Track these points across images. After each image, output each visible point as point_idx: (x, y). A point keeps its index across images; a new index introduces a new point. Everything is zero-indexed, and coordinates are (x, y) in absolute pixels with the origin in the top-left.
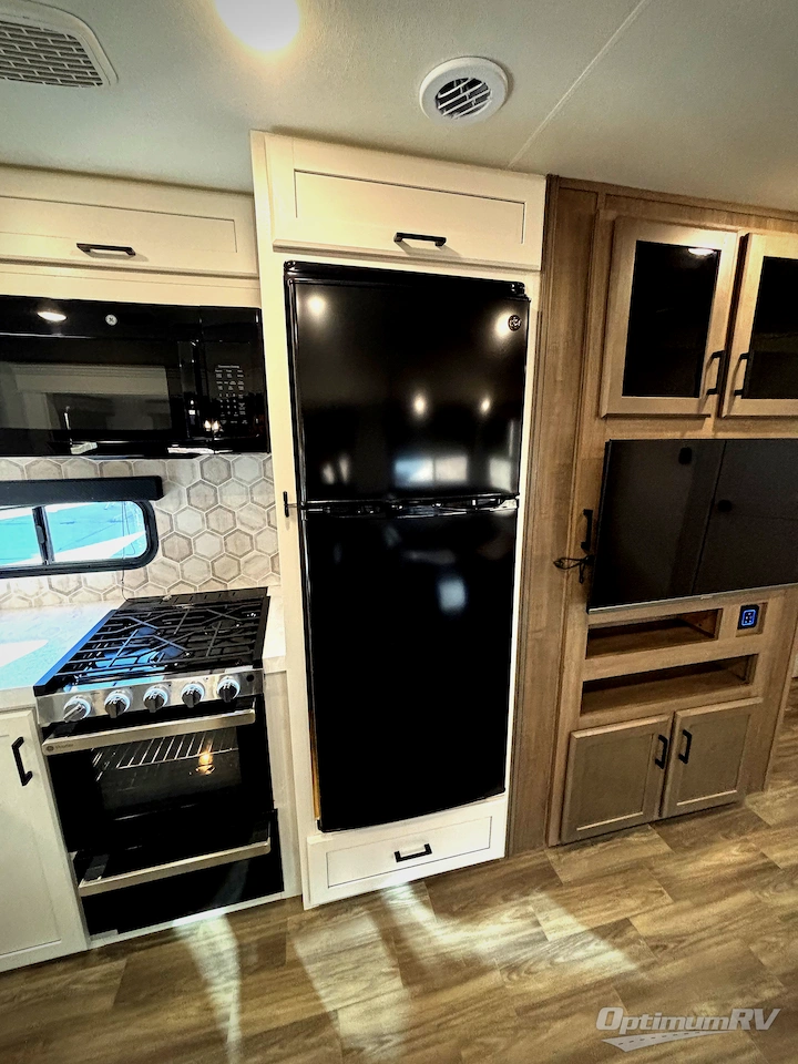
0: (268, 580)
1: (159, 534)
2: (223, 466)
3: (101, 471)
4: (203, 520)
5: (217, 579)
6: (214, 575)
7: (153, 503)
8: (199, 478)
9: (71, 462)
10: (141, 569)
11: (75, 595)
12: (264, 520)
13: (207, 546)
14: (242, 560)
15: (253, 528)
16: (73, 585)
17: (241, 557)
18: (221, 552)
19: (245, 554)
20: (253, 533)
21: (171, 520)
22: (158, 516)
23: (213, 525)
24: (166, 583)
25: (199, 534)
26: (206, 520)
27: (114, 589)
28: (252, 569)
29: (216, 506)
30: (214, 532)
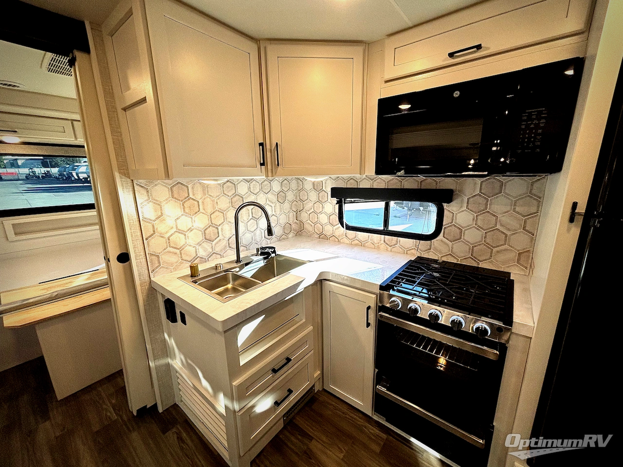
0: (513, 268)
1: (444, 224)
2: (497, 185)
3: (421, 185)
4: (474, 219)
5: (473, 258)
6: (472, 255)
7: (445, 205)
8: (478, 192)
9: (407, 180)
10: (429, 242)
11: (393, 248)
12: (521, 225)
13: (472, 236)
14: (495, 250)
15: (509, 230)
16: (394, 242)
17: (494, 247)
18: (480, 242)
19: (498, 246)
20: (509, 233)
21: (453, 216)
22: (446, 212)
23: (479, 223)
24: (440, 252)
25: (469, 227)
26: (476, 219)
27: (412, 249)
28: (501, 257)
29: (484, 211)
30: (479, 228)
